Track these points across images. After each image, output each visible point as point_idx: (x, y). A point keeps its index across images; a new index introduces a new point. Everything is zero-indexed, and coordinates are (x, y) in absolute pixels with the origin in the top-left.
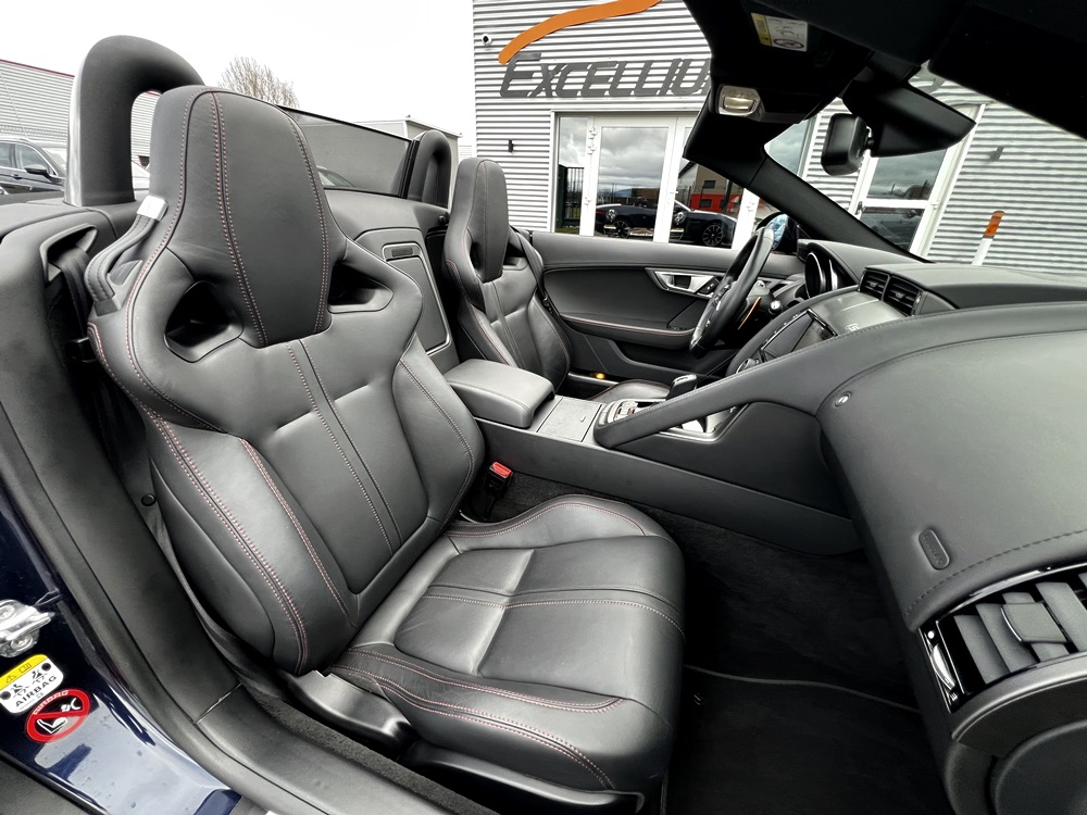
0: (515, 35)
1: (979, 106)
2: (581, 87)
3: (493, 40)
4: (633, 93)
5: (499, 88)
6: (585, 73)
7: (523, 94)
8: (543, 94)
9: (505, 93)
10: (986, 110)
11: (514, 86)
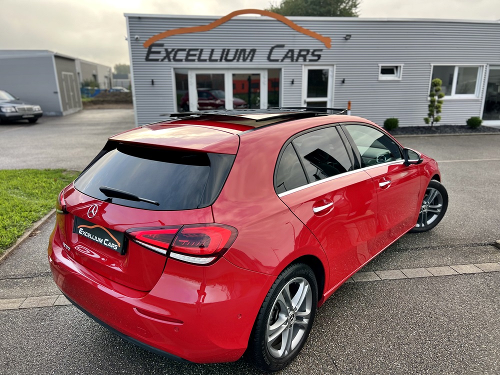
0: (151, 37)
1: (333, 65)
2: (184, 58)
3: (140, 38)
4: (208, 61)
5: (145, 58)
6: (186, 53)
7: (157, 60)
8: (166, 60)
9: (147, 59)
10: (337, 67)
11: (152, 57)
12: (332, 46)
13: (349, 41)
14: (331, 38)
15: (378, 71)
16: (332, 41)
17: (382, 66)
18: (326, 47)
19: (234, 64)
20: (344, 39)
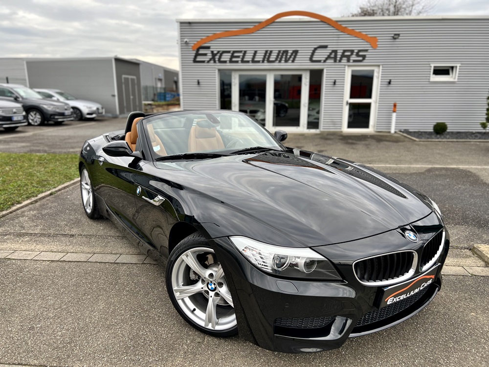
0: (199, 40)
1: (379, 66)
2: (228, 59)
3: (190, 41)
4: (251, 62)
5: (192, 59)
6: (230, 54)
7: (203, 62)
8: (212, 62)
9: (195, 61)
10: (383, 67)
11: (199, 58)
12: (379, 46)
13: (397, 40)
14: (378, 38)
15: (430, 72)
16: (379, 41)
17: (435, 67)
18: (372, 47)
19: (276, 65)
20: (392, 38)
